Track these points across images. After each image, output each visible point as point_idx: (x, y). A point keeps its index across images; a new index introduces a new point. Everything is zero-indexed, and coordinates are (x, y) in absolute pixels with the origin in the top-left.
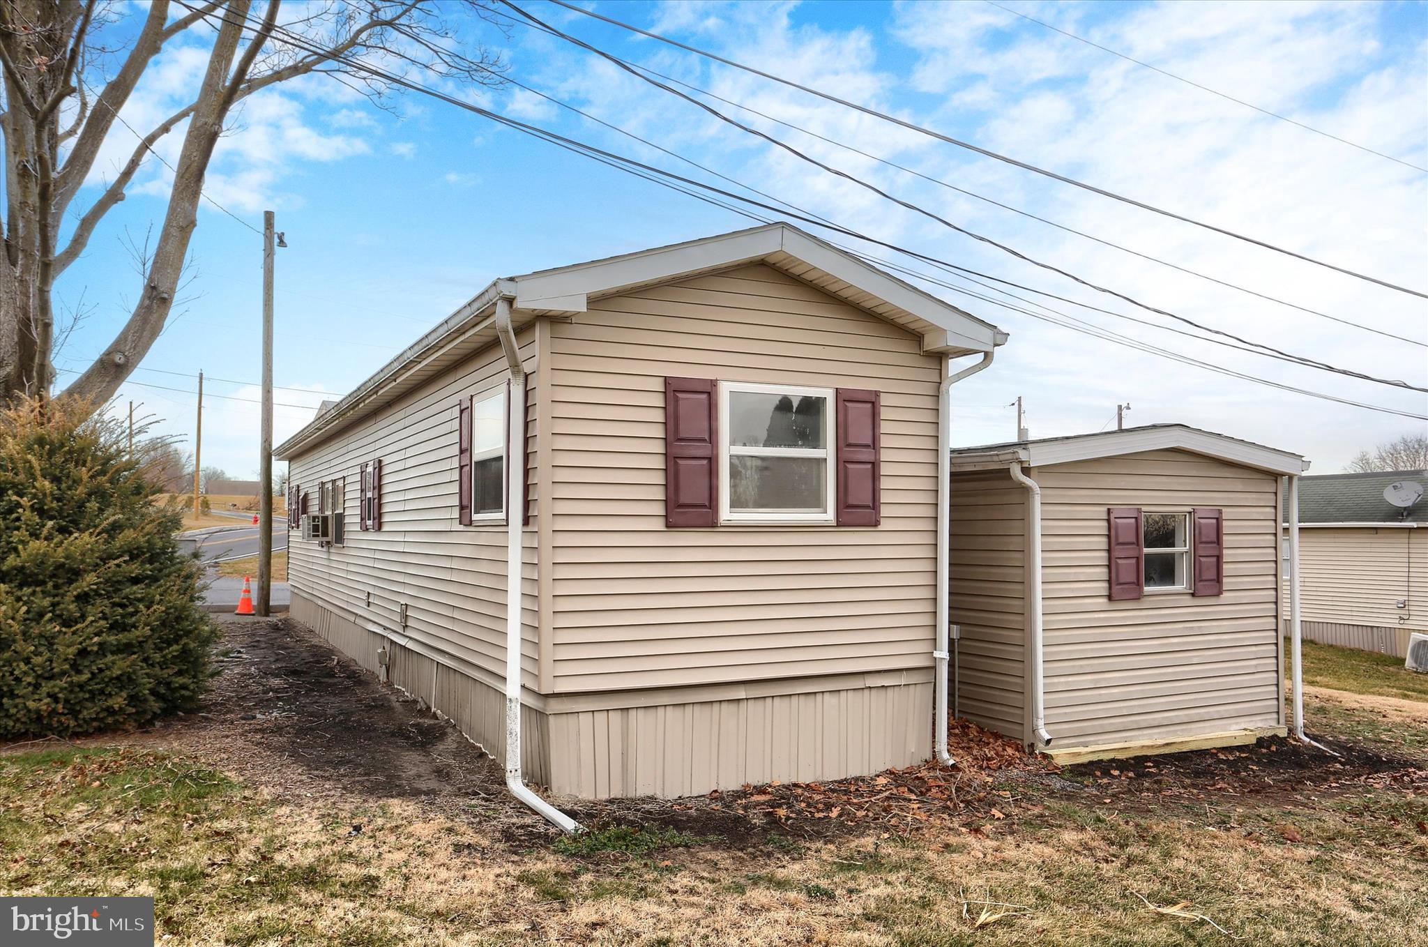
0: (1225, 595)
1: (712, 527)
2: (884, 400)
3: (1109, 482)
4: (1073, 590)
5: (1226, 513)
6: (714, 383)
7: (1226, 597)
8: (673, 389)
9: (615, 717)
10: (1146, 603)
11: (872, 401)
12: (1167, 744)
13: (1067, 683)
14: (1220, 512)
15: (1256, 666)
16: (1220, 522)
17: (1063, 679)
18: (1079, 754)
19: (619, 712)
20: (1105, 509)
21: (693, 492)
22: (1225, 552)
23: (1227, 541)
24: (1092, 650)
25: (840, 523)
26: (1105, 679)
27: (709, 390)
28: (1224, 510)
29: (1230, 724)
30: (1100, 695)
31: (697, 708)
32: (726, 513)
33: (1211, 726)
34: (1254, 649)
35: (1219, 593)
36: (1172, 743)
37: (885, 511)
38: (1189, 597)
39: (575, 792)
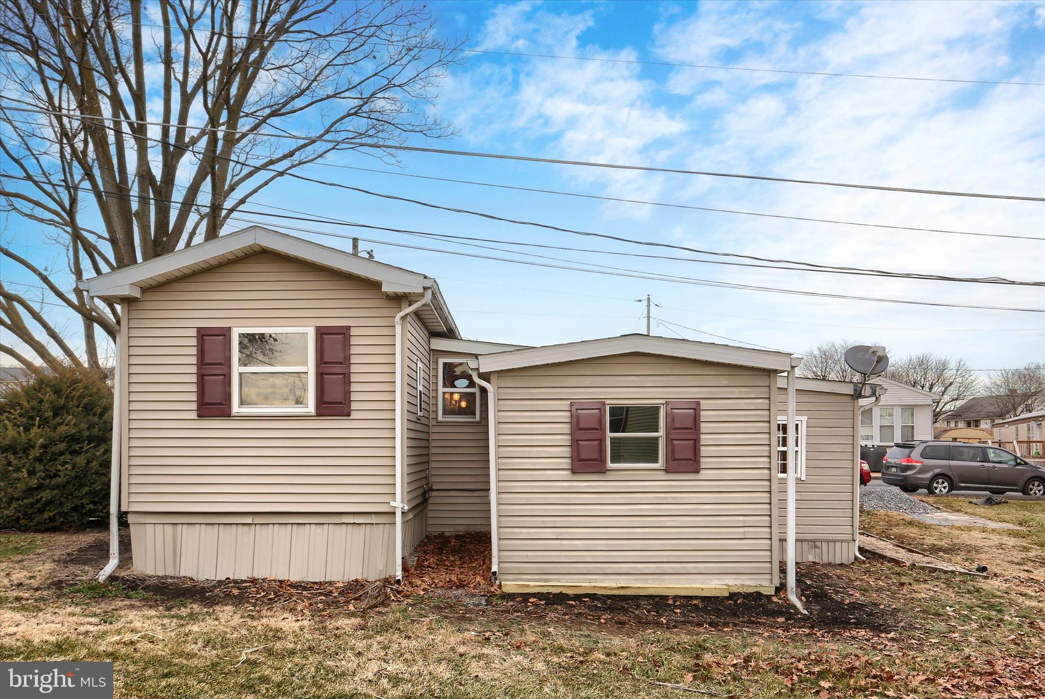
0: (702, 472)
1: (228, 417)
2: (353, 332)
3: (572, 381)
4: (534, 464)
5: (704, 404)
6: (229, 329)
7: (704, 474)
8: (203, 335)
9: (169, 529)
10: (610, 475)
11: (344, 333)
12: (622, 588)
13: (528, 533)
14: (698, 404)
15: (744, 533)
16: (697, 412)
17: (524, 530)
18: (528, 586)
19: (171, 525)
20: (568, 402)
21: (213, 396)
22: (702, 436)
23: (704, 427)
24: (554, 510)
25: (318, 415)
26: (567, 533)
27: (225, 333)
28: (702, 402)
29: (711, 580)
30: (562, 545)
31: (221, 527)
32: (236, 409)
33: (686, 579)
34: (742, 518)
35: (697, 471)
36: (627, 587)
37: (354, 406)
38: (662, 473)
39: (144, 570)
